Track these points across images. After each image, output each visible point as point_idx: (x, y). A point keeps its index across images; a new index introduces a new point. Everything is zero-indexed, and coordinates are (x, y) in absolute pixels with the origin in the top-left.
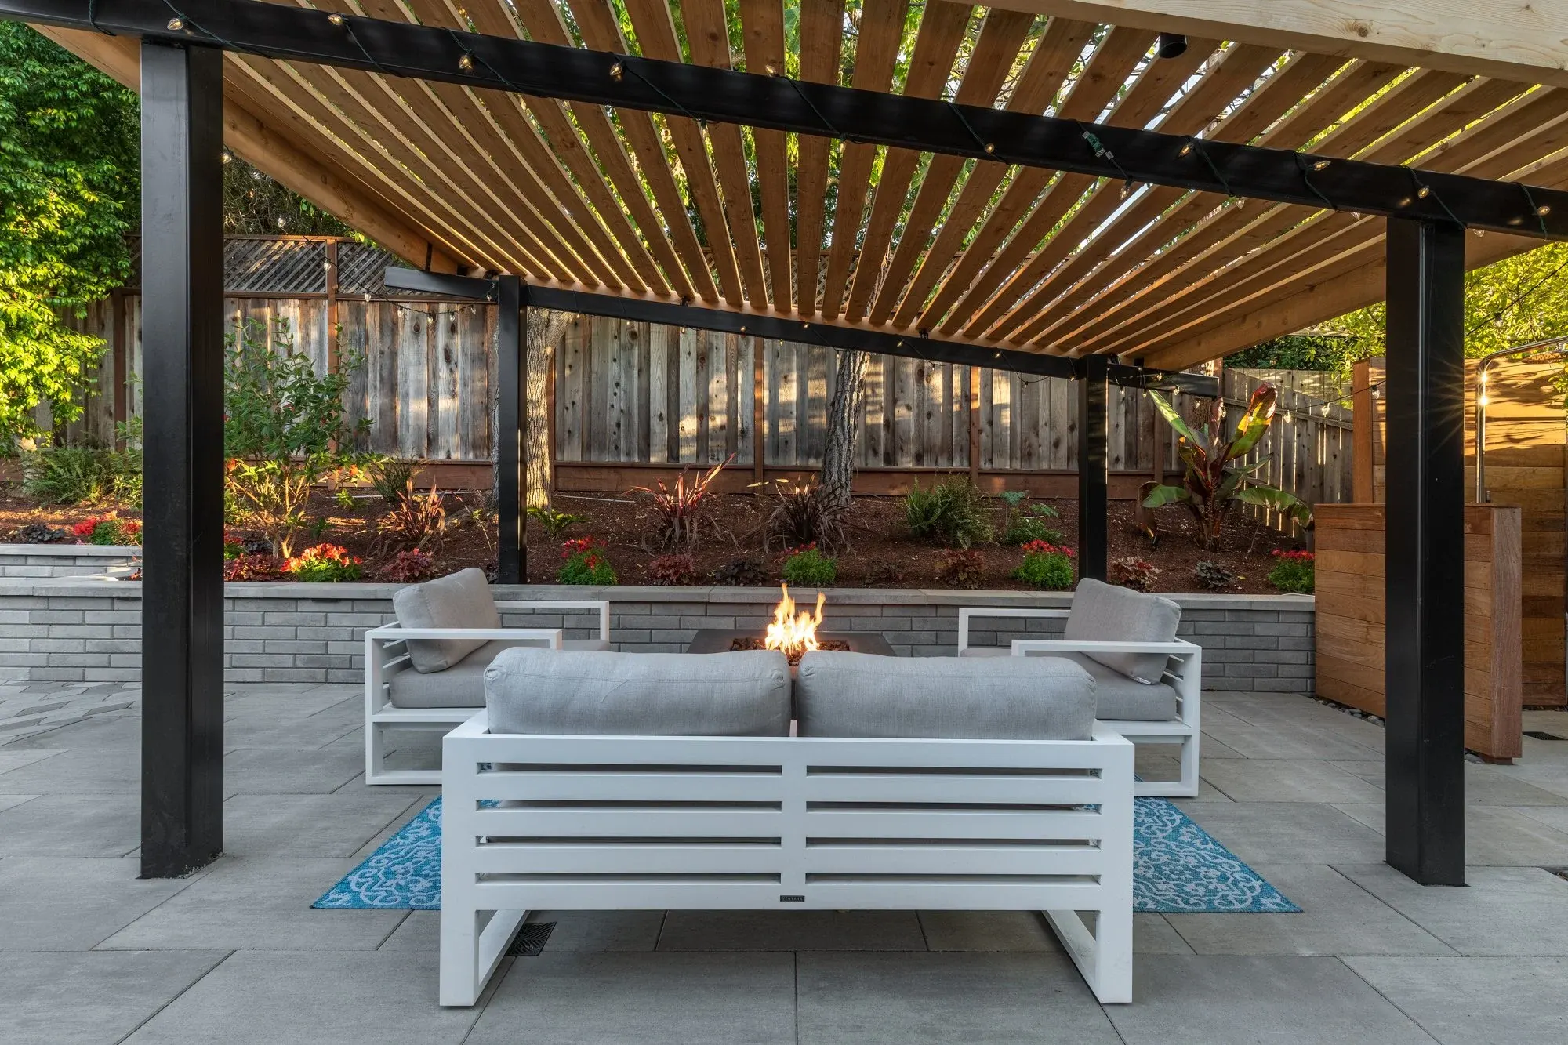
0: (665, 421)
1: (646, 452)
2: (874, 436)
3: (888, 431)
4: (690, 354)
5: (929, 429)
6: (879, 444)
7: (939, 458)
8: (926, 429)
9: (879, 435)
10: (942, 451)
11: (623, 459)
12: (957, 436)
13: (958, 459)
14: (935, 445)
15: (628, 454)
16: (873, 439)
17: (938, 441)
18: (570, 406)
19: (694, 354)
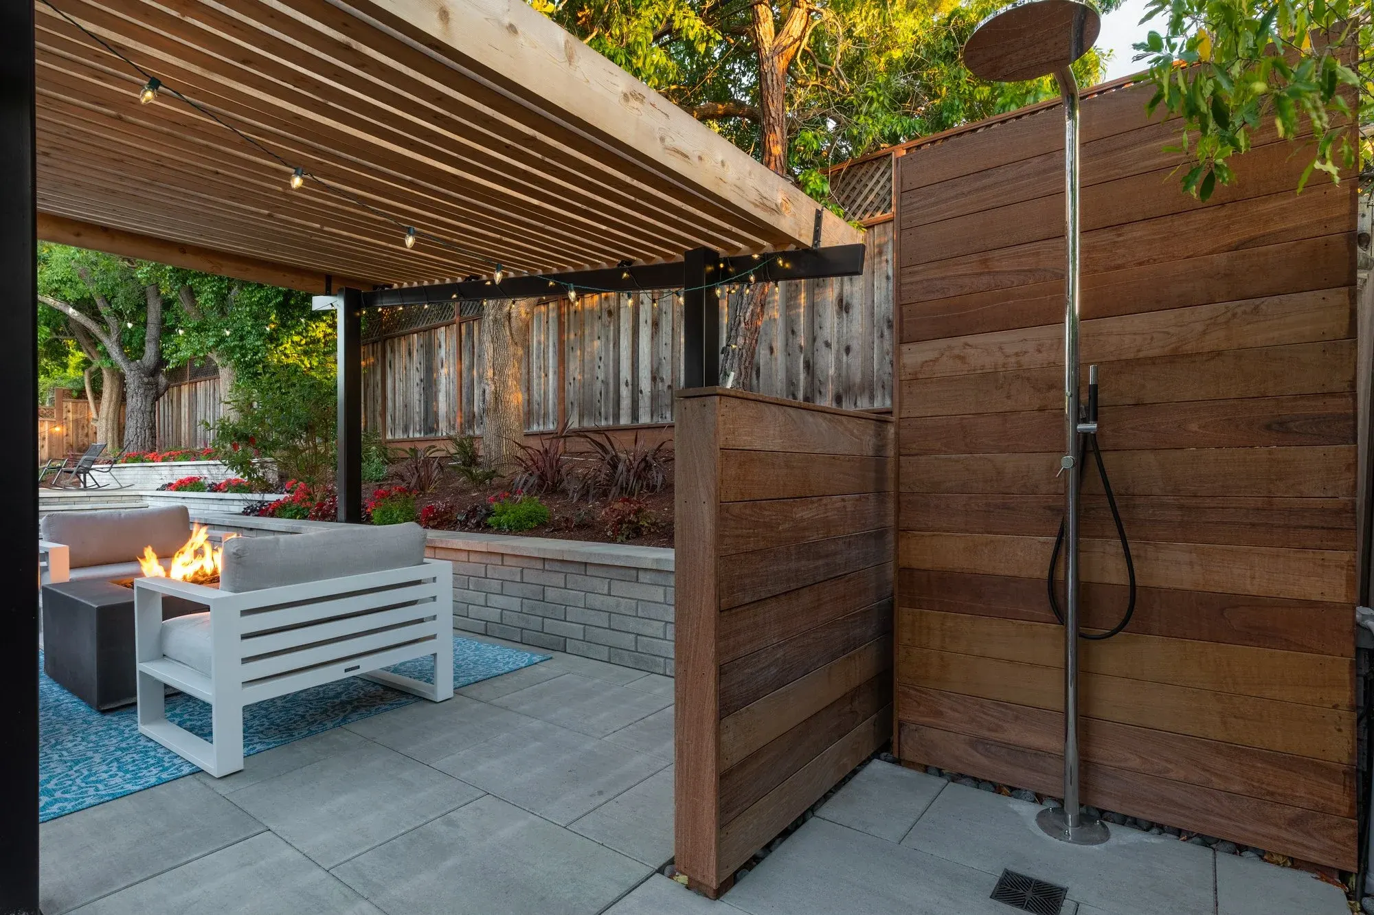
0: (630, 387)
1: (617, 416)
2: (794, 381)
3: (808, 373)
4: (646, 322)
5: (848, 366)
6: (798, 390)
7: (859, 398)
8: (844, 366)
9: (798, 381)
10: (862, 389)
11: (603, 423)
12: (878, 371)
13: (879, 398)
14: (854, 385)
15: (606, 419)
16: (793, 384)
17: (857, 378)
18: (572, 381)
19: (650, 322)
